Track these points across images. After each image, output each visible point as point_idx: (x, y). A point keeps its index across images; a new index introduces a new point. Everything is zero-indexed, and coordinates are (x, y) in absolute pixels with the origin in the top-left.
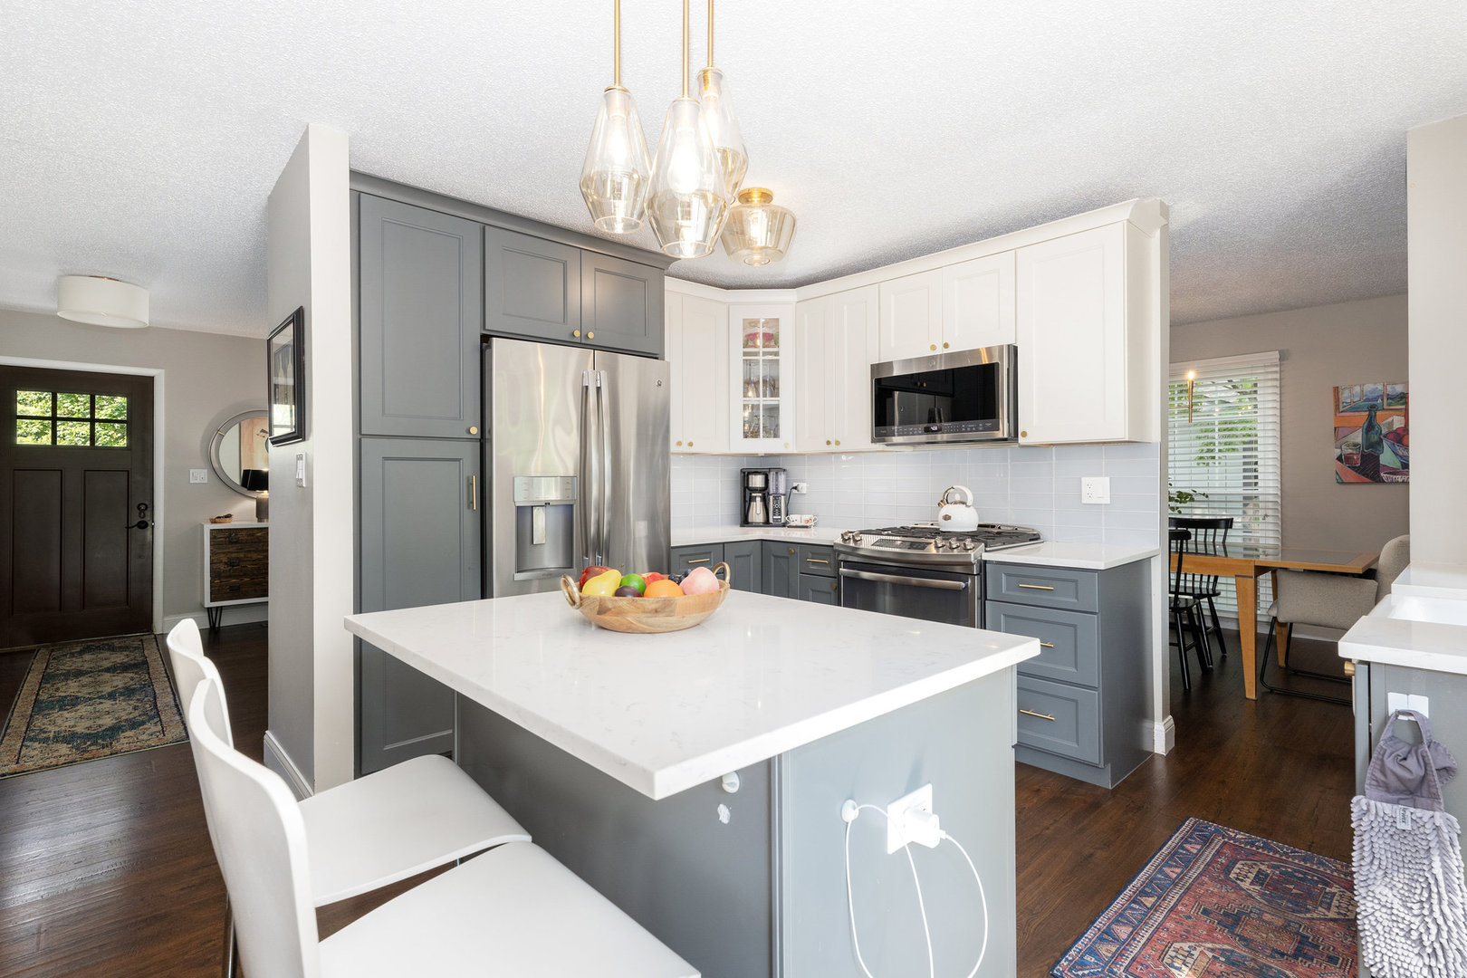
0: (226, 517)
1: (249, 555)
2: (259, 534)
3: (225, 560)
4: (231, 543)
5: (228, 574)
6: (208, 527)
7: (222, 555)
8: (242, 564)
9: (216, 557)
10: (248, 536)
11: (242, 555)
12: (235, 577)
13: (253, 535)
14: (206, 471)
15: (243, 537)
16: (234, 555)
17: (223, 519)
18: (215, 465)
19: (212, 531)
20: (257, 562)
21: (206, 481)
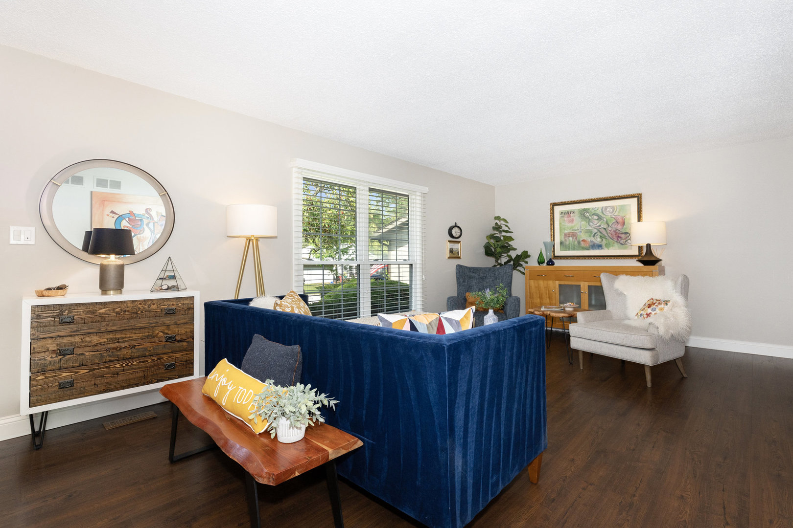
0: (59, 288)
1: (88, 339)
2: (102, 311)
3: (52, 346)
4: (62, 323)
5: (57, 366)
6: (30, 301)
7: (50, 341)
8: (78, 351)
9: (40, 343)
10: (88, 313)
11: (77, 339)
12: (66, 369)
13: (93, 312)
14: (33, 229)
15: (79, 314)
16: (66, 340)
17: (53, 292)
18: (47, 222)
19: (34, 308)
20: (99, 347)
21: (33, 243)
